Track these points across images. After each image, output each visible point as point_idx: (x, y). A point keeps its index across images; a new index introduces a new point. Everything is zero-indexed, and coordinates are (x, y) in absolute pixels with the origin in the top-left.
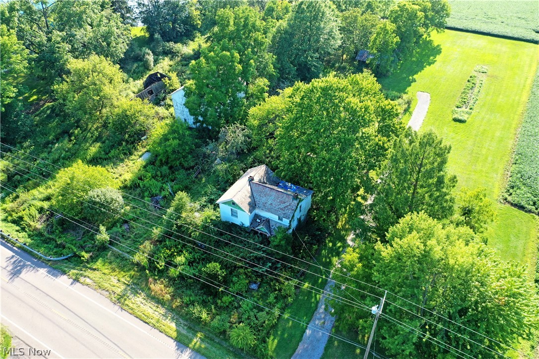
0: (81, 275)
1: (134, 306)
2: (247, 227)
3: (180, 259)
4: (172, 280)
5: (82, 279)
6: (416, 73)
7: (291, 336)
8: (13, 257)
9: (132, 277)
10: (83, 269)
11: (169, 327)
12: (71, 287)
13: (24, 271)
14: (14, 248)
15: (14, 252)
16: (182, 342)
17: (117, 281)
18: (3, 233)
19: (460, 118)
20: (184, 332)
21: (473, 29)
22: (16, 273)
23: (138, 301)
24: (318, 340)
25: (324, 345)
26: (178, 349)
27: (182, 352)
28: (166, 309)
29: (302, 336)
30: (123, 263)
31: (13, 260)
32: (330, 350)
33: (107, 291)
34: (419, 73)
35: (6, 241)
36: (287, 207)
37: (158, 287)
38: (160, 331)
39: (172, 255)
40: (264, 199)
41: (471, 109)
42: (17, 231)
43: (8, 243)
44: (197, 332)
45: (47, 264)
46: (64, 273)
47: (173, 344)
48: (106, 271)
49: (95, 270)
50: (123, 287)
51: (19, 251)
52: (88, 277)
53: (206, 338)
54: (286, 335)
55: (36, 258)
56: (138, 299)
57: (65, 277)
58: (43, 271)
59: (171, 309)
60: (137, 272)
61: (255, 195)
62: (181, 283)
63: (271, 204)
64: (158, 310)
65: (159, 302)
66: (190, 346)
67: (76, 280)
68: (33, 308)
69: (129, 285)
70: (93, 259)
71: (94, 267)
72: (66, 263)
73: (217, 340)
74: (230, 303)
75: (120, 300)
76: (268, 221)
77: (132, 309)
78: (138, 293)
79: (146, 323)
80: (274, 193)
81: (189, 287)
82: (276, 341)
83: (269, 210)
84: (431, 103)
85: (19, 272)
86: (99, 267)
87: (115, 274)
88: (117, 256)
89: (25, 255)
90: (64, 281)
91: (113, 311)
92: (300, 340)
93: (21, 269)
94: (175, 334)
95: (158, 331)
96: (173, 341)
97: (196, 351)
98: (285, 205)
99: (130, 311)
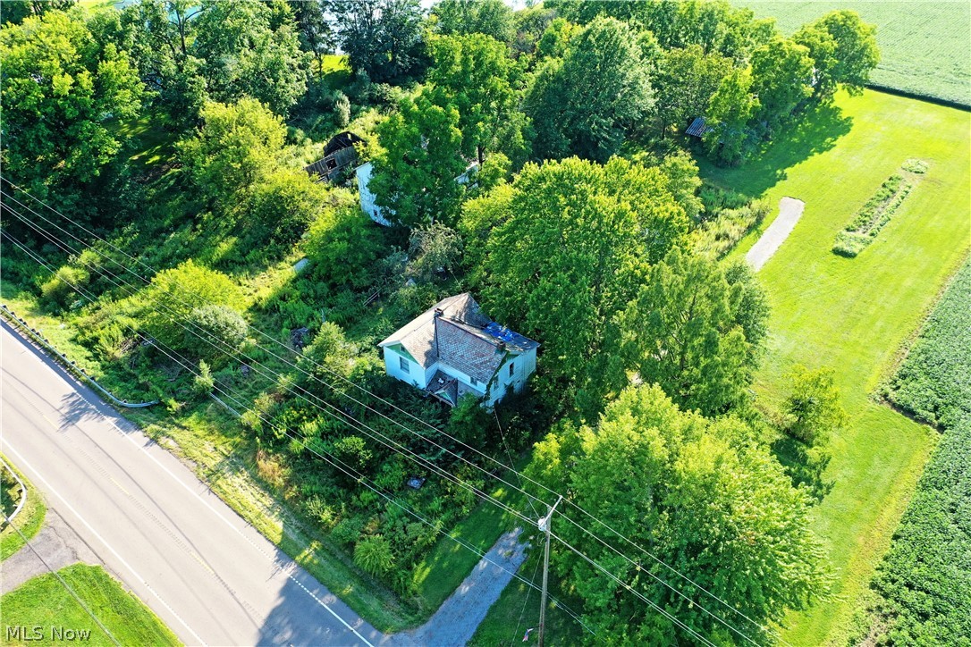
0: (163, 434)
1: (229, 490)
2: (422, 390)
3: (310, 427)
4: (292, 457)
5: (163, 440)
6: (792, 164)
7: (453, 566)
8: (73, 394)
9: (235, 446)
10: (168, 426)
11: (273, 527)
12: (144, 450)
13: (84, 417)
14: (78, 383)
15: (76, 389)
16: (286, 551)
17: (210, 447)
18: (66, 359)
19: (846, 249)
20: (293, 537)
21: (924, 93)
22: (71, 419)
23: (238, 485)
24: (495, 579)
25: (502, 588)
26: (277, 561)
27: (282, 566)
28: (275, 500)
29: (472, 568)
30: (226, 423)
31: (71, 400)
32: (509, 596)
33: (195, 462)
34: (797, 165)
35: (68, 371)
36: (485, 363)
37: (270, 466)
38: (258, 531)
39: (299, 420)
40: (452, 347)
41: (872, 235)
42: (87, 358)
43: (71, 374)
44: (312, 540)
45: (118, 411)
46: (139, 427)
47: (271, 553)
48: (200, 433)
49: (184, 428)
50: (219, 459)
51: (84, 387)
52: (173, 438)
53: (326, 551)
54: (445, 565)
55: (105, 401)
56: (237, 480)
57: (139, 434)
58: (110, 421)
59: (283, 502)
60: (245, 439)
61: (440, 339)
62: (304, 464)
63: (462, 356)
64: (263, 499)
65: (267, 487)
66: (297, 558)
67: (155, 440)
68: (84, 472)
69: (228, 458)
70: (185, 412)
71: (183, 425)
72: (146, 413)
73: (340, 556)
74: (371, 502)
75: (211, 477)
76: (455, 383)
77: (225, 493)
78: (239, 470)
79: (240, 516)
80: (469, 339)
81: (315, 470)
82: (428, 570)
83: (457, 366)
84: (803, 218)
85: (77, 418)
86: (192, 425)
87: (212, 438)
88: (221, 412)
89: (92, 394)
90: (137, 438)
91: (197, 492)
92: (467, 574)
93: (80, 413)
94: (278, 539)
95: (255, 531)
96: (273, 547)
97: (305, 567)
98: (482, 360)
99: (222, 496)
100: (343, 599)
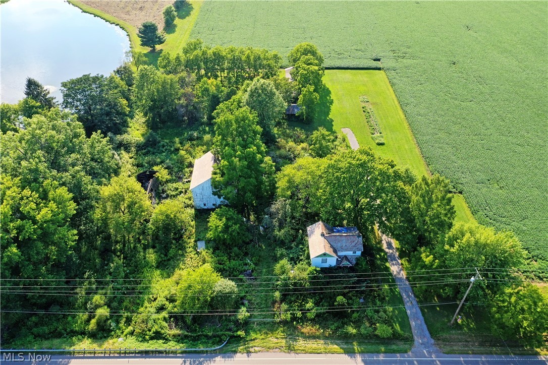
0: (249, 347)
1: (303, 348)
2: (334, 266)
3: (310, 305)
4: (312, 320)
5: (251, 350)
7: (403, 318)
8: (184, 361)
9: (284, 332)
10: (246, 343)
11: (334, 348)
12: (250, 359)
14: (178, 355)
15: (182, 358)
16: (349, 353)
17: (277, 339)
19: (381, 142)
20: (345, 346)
21: (337, 66)
23: (301, 343)
24: (416, 313)
25: (421, 314)
26: (351, 358)
27: (355, 358)
28: (323, 339)
29: (407, 315)
30: (272, 327)
32: (426, 315)
33: (276, 348)
34: (330, 113)
35: (166, 354)
36: (357, 243)
37: (307, 329)
38: (332, 354)
39: (301, 305)
40: (339, 244)
41: (381, 133)
42: (163, 343)
43: (169, 354)
44: (352, 343)
45: (216, 353)
46: (235, 352)
47: (346, 357)
48: (263, 337)
49: (254, 340)
50: (284, 341)
51: (184, 355)
52: (255, 346)
53: (360, 344)
54: (400, 320)
55: (204, 353)
56: (300, 343)
57: (238, 355)
58: (219, 359)
59: (326, 338)
60: (284, 327)
61: (332, 243)
62: (319, 320)
63: (346, 246)
64: (318, 342)
65: (314, 337)
66: (356, 352)
67: (249, 353)
69: (286, 338)
70: (247, 333)
71: (253, 338)
72: (229, 346)
73: (366, 341)
74: (359, 316)
75: (290, 349)
76: (346, 257)
77: (303, 350)
78: (296, 339)
79: (319, 353)
80: (344, 238)
81: (326, 319)
82: (397, 325)
83: (346, 250)
84: (355, 135)
86: (255, 336)
87: (269, 336)
88: (259, 324)
89: (192, 355)
90: (240, 357)
91: (292, 357)
92: (408, 318)
94: (342, 351)
95: (331, 354)
96: (344, 355)
97: (362, 353)
98: (355, 243)
99: (304, 352)
100: (385, 352)
